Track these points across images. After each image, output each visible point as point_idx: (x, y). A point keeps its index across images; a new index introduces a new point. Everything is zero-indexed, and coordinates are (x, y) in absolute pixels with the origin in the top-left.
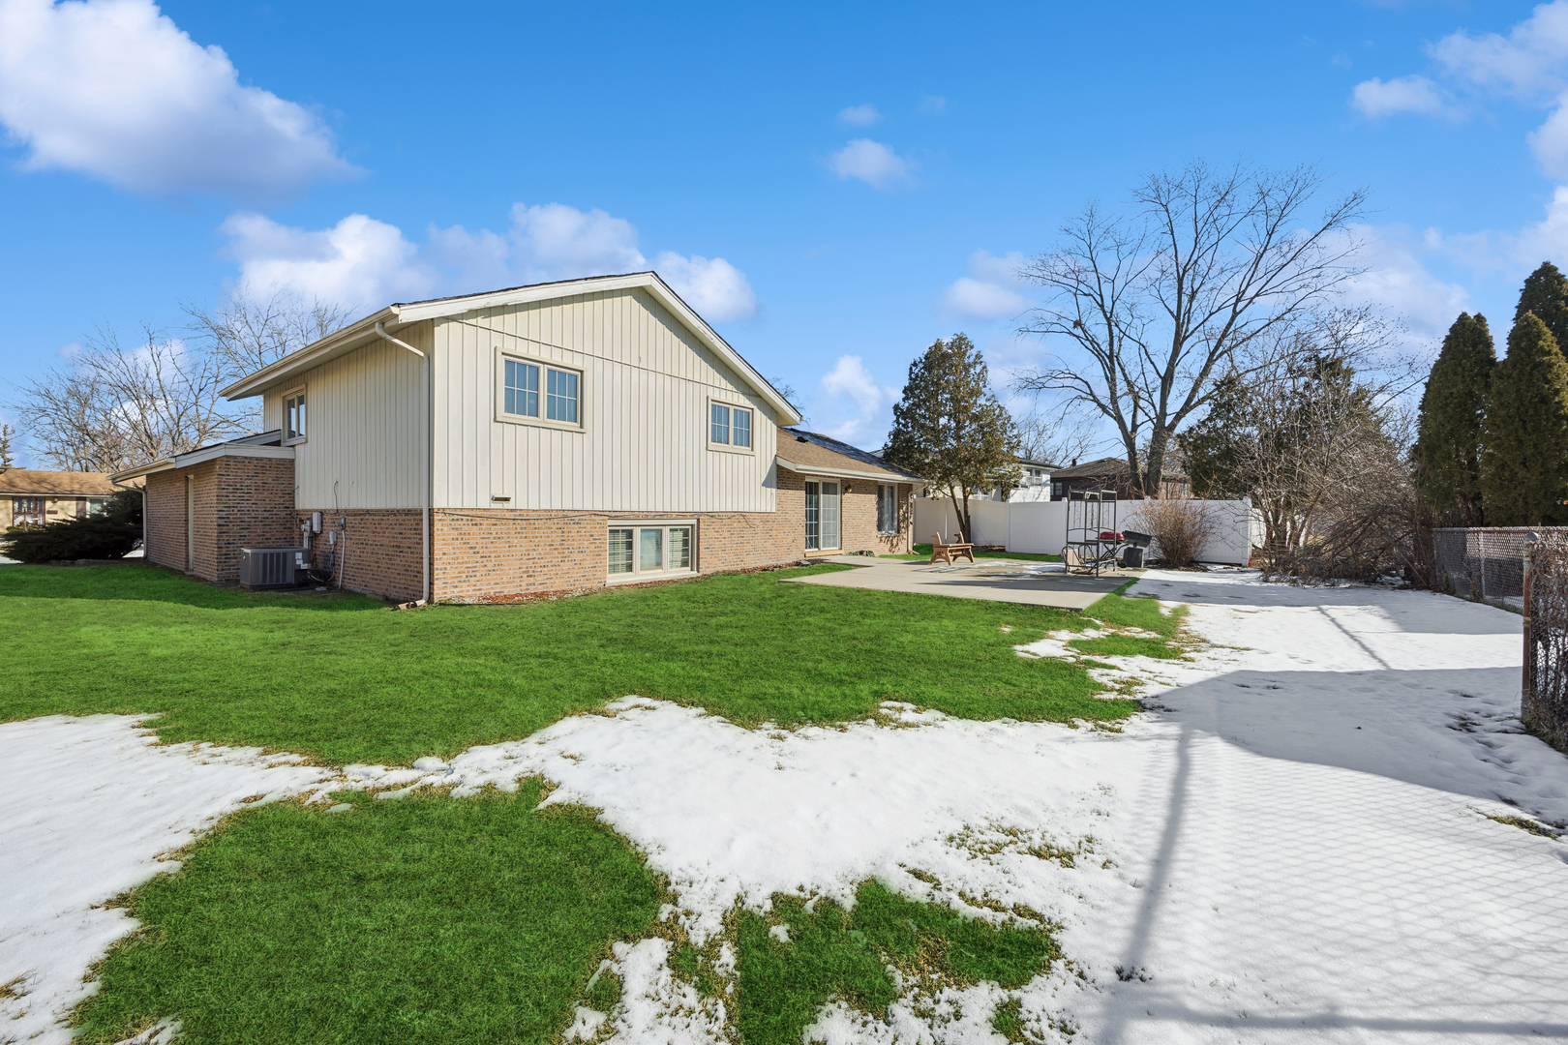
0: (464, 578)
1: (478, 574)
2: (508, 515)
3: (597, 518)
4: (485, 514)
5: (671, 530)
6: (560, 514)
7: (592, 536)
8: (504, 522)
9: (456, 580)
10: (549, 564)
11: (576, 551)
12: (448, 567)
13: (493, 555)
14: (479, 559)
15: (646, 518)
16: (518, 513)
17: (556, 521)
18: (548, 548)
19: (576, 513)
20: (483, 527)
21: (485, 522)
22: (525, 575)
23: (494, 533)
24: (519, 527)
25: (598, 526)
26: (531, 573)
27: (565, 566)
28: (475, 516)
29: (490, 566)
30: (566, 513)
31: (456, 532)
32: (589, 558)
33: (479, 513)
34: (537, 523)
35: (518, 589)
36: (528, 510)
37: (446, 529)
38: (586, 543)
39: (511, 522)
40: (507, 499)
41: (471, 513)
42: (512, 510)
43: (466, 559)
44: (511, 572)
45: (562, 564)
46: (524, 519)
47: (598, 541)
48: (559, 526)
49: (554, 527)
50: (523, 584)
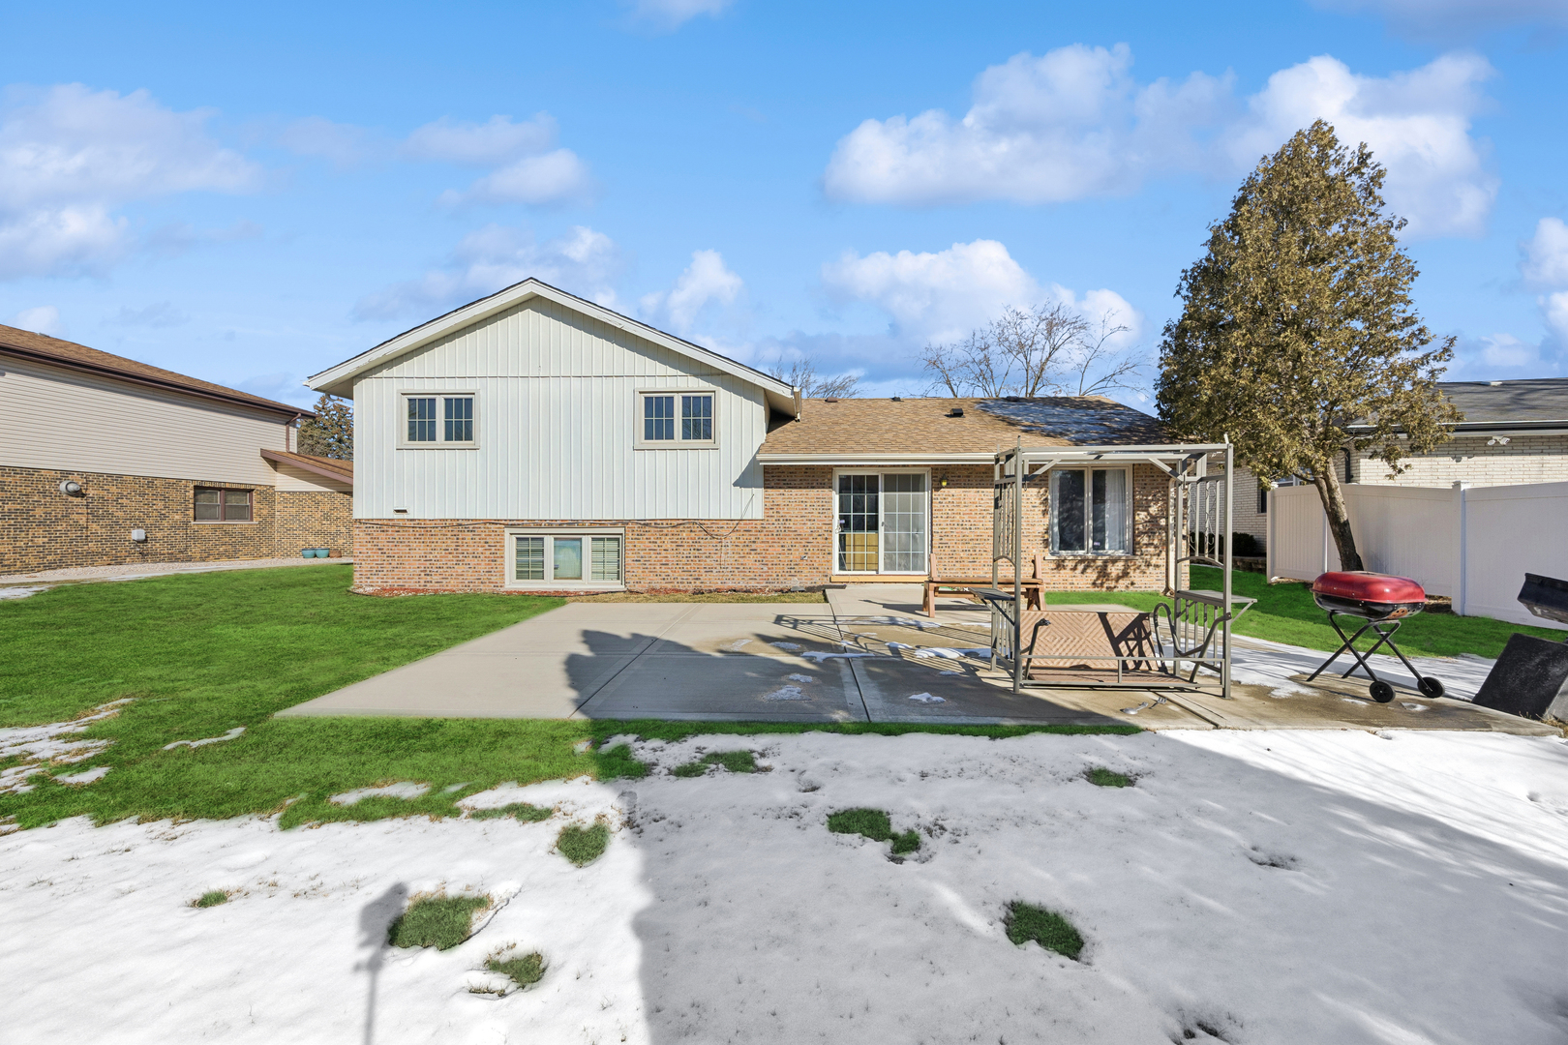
0: (374, 572)
1: (385, 570)
2: (408, 524)
3: (493, 526)
4: (391, 523)
5: (593, 539)
6: (455, 523)
7: (486, 543)
8: (405, 529)
9: (369, 573)
10: (445, 566)
11: (471, 556)
12: (363, 563)
13: (396, 556)
14: (385, 558)
15: (560, 526)
16: (417, 522)
17: (450, 529)
18: (444, 552)
19: (471, 522)
20: (389, 533)
21: (390, 529)
22: (423, 574)
23: (397, 537)
24: (417, 534)
25: (493, 534)
26: (428, 572)
27: (460, 569)
28: (382, 525)
29: (394, 564)
30: (460, 522)
31: (369, 537)
32: (483, 563)
33: (385, 522)
34: (433, 530)
35: (417, 585)
36: (425, 520)
37: (361, 534)
38: (480, 548)
39: (411, 529)
40: (405, 511)
41: (380, 522)
42: (411, 520)
43: (375, 558)
44: (411, 570)
45: (456, 567)
46: (422, 527)
47: (493, 548)
48: (453, 533)
49: (449, 534)
50: (422, 581)
